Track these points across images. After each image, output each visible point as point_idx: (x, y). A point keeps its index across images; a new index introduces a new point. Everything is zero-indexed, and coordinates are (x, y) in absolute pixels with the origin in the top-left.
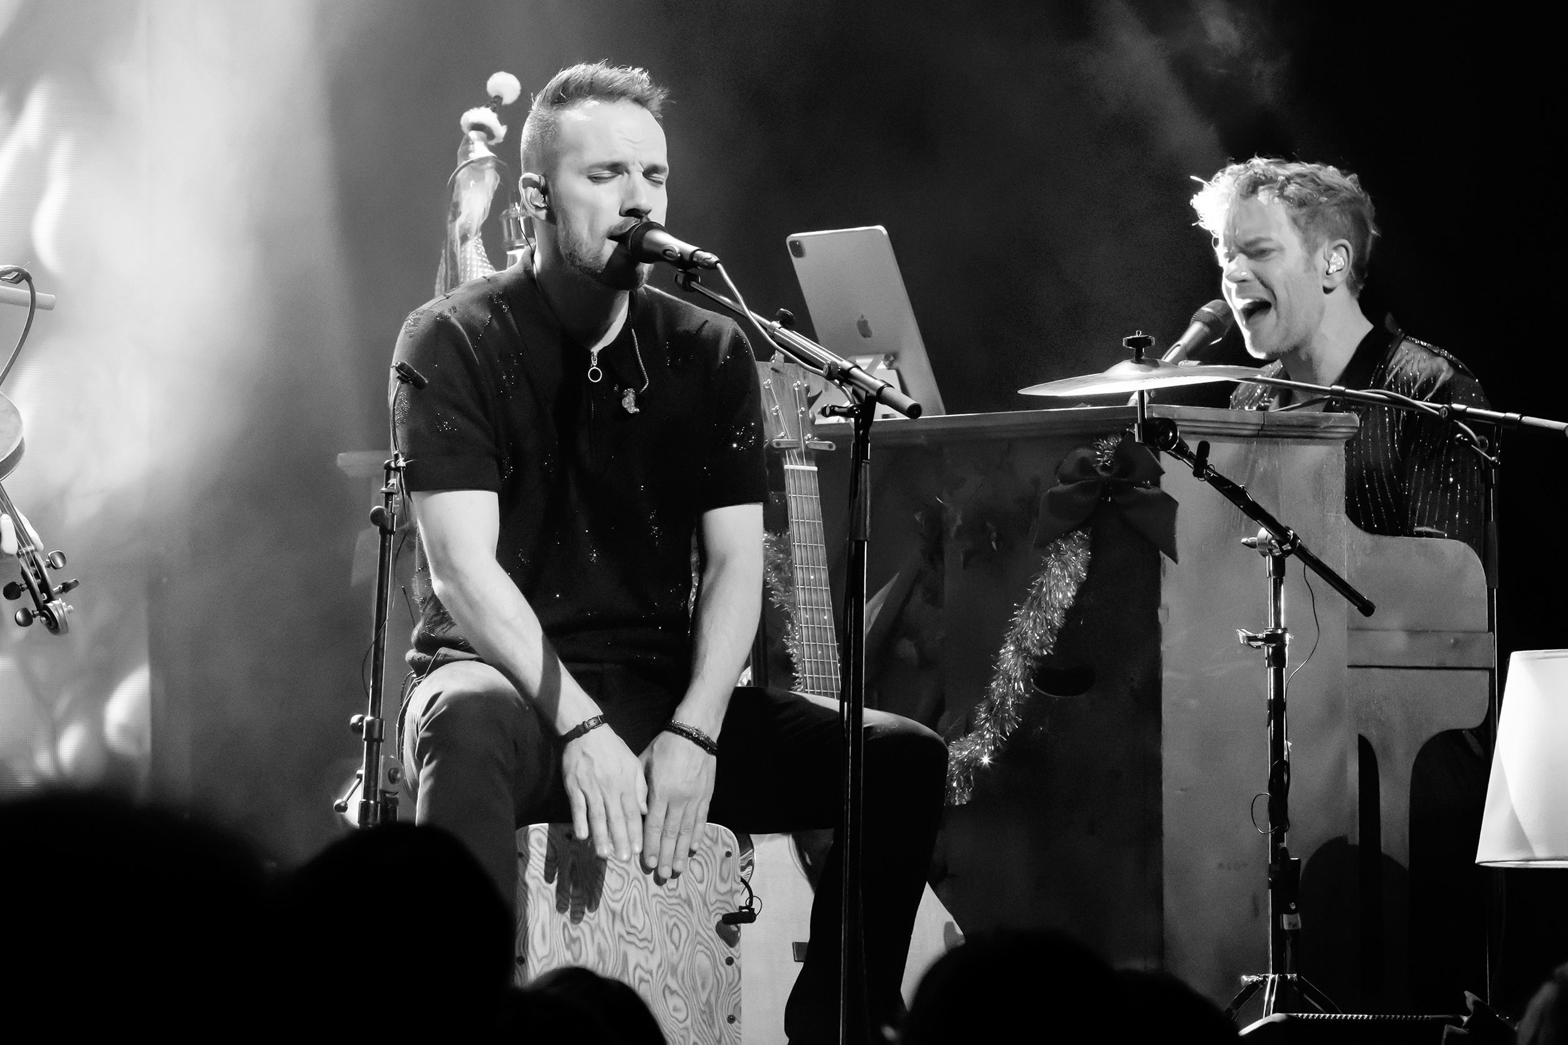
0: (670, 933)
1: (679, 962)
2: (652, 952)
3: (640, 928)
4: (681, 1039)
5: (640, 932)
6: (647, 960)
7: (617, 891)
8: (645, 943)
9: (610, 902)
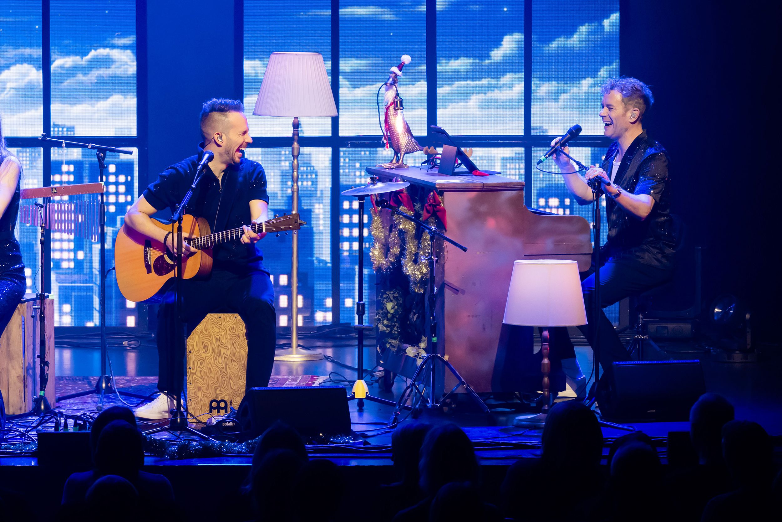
0: (233, 344)
1: (236, 352)
2: (228, 350)
3: (225, 343)
4: (236, 374)
6: (227, 352)
7: (217, 333)
8: (226, 347)
9: (216, 336)
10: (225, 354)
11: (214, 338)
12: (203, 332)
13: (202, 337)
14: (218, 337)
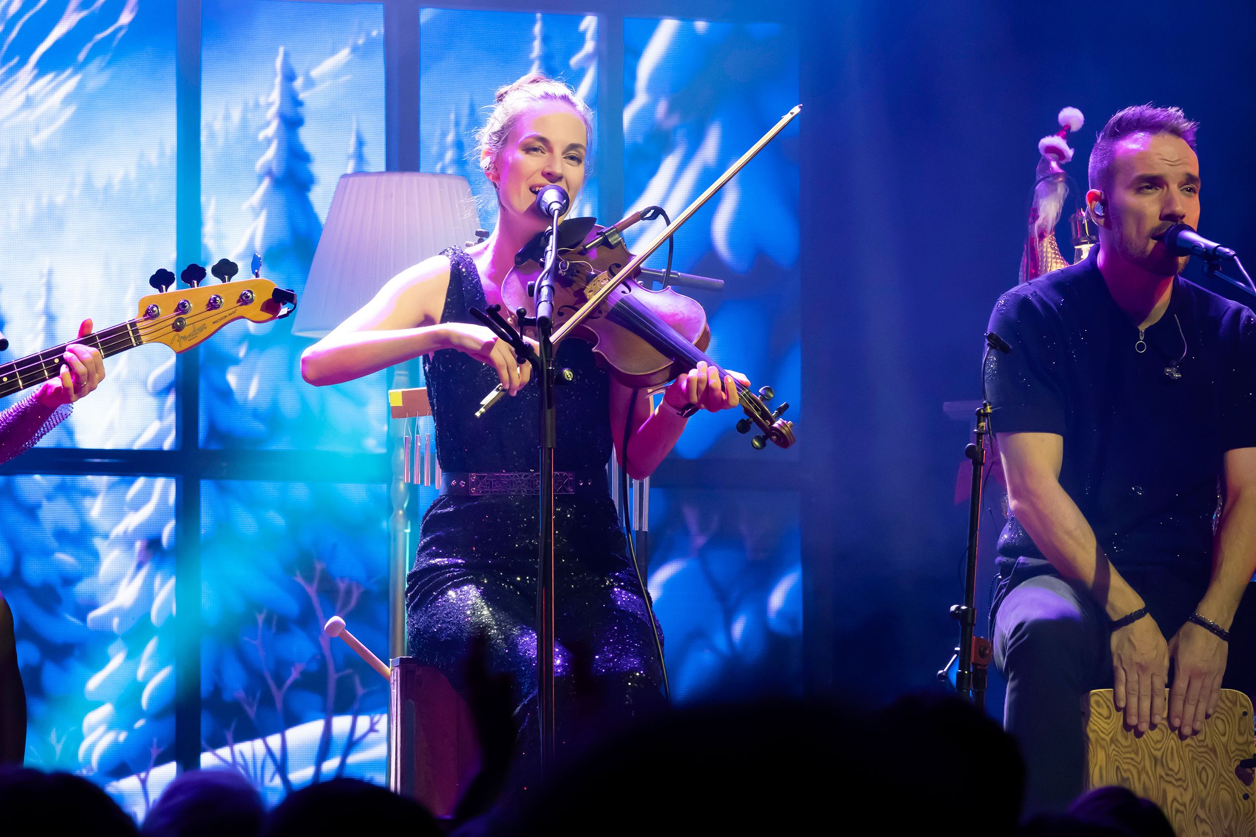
0: (1200, 774)
1: (1207, 797)
2: (1185, 790)
3: (1176, 771)
5: (1176, 774)
6: (1181, 795)
7: (1158, 742)
8: (1180, 783)
9: (1153, 751)
10: (1178, 802)
11: (1147, 757)
12: (1117, 740)
13: (1114, 753)
14: (1159, 754)
